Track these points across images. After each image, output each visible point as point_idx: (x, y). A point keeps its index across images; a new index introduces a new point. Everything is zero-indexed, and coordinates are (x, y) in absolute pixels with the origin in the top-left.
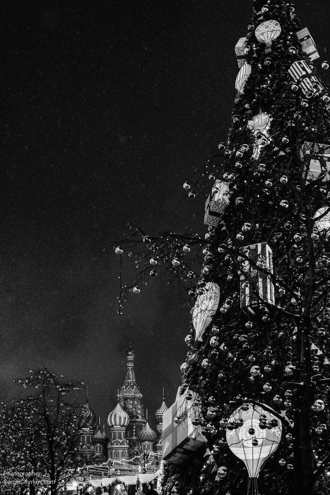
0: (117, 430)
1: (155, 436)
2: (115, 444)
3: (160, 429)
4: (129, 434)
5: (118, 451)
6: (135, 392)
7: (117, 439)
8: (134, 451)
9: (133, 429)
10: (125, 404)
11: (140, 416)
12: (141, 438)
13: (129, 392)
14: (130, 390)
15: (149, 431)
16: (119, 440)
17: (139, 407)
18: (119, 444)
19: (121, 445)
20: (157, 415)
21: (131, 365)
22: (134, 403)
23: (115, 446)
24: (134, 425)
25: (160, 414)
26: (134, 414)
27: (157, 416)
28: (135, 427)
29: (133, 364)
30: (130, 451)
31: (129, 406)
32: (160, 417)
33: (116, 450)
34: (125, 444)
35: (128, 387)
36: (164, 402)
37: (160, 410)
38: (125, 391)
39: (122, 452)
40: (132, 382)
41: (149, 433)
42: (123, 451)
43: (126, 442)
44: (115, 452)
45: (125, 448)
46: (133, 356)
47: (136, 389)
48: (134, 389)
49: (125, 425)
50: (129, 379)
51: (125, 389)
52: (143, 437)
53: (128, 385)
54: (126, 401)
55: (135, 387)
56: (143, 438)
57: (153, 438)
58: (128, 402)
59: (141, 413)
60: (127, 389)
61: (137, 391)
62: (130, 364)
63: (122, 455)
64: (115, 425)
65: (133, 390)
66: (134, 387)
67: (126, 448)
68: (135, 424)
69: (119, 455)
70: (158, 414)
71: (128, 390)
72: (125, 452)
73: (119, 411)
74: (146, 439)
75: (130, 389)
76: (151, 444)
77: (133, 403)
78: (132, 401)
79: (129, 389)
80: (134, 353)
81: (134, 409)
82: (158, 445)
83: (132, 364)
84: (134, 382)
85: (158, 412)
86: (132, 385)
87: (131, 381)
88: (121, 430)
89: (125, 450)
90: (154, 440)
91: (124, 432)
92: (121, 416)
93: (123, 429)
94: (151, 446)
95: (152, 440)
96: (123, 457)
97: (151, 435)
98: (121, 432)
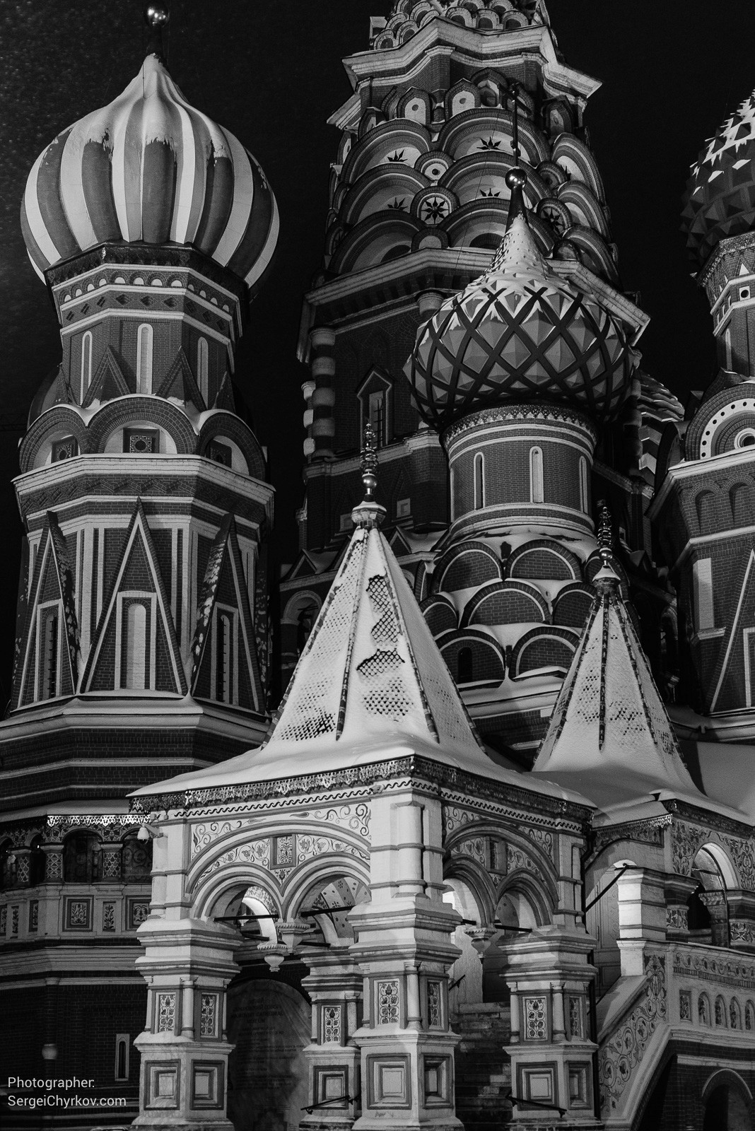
0: (86, 310)
2: (48, 458)
3: (730, 309)
5: (65, 528)
22: (446, 110)
26: (435, 211)
34: (168, 442)
39: (116, 540)
43: (182, 432)
45: (147, 484)
49: (179, 235)
61: (499, 13)
68: (429, 303)
69: (69, 576)
74: (465, 381)
76: (538, 435)
77: (431, 114)
78: (421, 103)
82: (679, 470)
89: (149, 509)
90: (600, 388)
91: (167, 322)
92: (107, 137)
93: (157, 289)
94: (539, 458)
95: (547, 378)
96: (119, 596)
97: (514, 315)
98: (122, 321)
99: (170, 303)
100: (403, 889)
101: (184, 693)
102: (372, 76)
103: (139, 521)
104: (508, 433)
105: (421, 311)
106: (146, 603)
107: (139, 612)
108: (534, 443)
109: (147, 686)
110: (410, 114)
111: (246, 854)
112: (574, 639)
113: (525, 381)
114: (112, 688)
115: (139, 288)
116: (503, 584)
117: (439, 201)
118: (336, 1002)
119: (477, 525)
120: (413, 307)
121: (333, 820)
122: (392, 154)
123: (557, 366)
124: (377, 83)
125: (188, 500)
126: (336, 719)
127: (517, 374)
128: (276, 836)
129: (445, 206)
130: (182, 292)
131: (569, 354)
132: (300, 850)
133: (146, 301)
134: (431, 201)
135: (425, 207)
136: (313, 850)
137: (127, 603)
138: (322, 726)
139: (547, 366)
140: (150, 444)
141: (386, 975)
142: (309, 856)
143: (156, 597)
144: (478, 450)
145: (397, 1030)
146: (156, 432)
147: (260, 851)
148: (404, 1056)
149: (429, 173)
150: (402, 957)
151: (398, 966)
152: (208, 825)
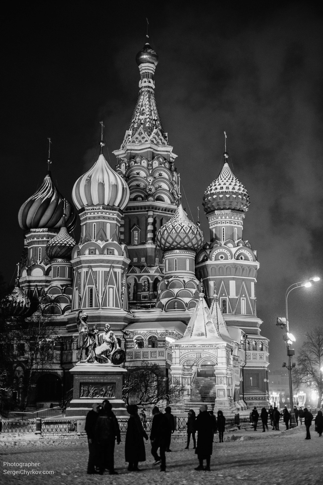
0: (94, 218)
1: (198, 237)
2: (87, 252)
3: (216, 225)
4: (137, 239)
5: (94, 269)
6: (155, 142)
7: (93, 241)
8: (148, 276)
9: (147, 224)
10: (128, 168)
11: (166, 198)
12: (163, 241)
13: (140, 141)
14: (143, 138)
15: (183, 224)
16: (99, 242)
17: (165, 175)
18: (97, 252)
19: (102, 253)
20: (209, 192)
21: (147, 84)
22: (152, 165)
23: (87, 256)
24: (149, 216)
25: (216, 189)
26: (150, 190)
27: (208, 196)
28: (151, 220)
29: (151, 80)
30: (139, 277)
31: (138, 174)
32: (215, 197)
33: (88, 267)
34: (116, 252)
35: (139, 131)
36: (226, 165)
37: (217, 182)
38: (130, 140)
39: (107, 274)
40: (148, 120)
41: (182, 227)
42: (108, 269)
43: (119, 250)
44: (87, 272)
45: (113, 262)
46: (153, 63)
47: (157, 134)
48: (153, 134)
49: (116, 204)
50: (143, 114)
51: (130, 137)
52: (167, 238)
53: (138, 128)
54: (130, 161)
55: (155, 131)
56: (166, 241)
57: (194, 241)
58: (135, 162)
59: (169, 191)
60: (137, 135)
61: (161, 140)
62: (145, 82)
63: (106, 281)
64: (88, 205)
65: (149, 136)
66: (152, 130)
67: (118, 262)
68: (151, 213)
69: (96, 280)
70: (211, 190)
71: (137, 138)
72: (115, 273)
73: (100, 171)
74: (175, 244)
75: (142, 136)
76: (189, 256)
77: (148, 165)
78: (146, 162)
79: (140, 134)
80: (156, 57)
81: (151, 179)
82: (208, 262)
83: (150, 82)
84: (154, 120)
85: (211, 187)
86: (147, 125)
87: (146, 119)
88: (104, 218)
89: (113, 267)
90: (196, 246)
91: (113, 223)
92: (103, 182)
93: (111, 216)
94: (188, 261)
95: (192, 245)
96: (108, 286)
97: (187, 232)
98: (104, 222)
99: (113, 219)
100: (223, 364)
101: (121, 308)
102: (131, 150)
103: (111, 270)
104: (182, 256)
105: (149, 215)
106: (113, 288)
107: (111, 290)
108: (187, 258)
109: (113, 306)
110: (143, 164)
111: (191, 355)
112: (197, 301)
113: (187, 246)
114: (106, 306)
115: (107, 215)
116: (185, 289)
117: (151, 188)
118: (186, 378)
119: (176, 274)
120: (146, 213)
121: (209, 352)
122: (137, 171)
123: (194, 244)
124: (132, 152)
125: (121, 266)
126: (205, 333)
127: (186, 244)
128: (197, 353)
129: (153, 189)
130: (116, 217)
131: (196, 241)
132: (202, 356)
133: (109, 218)
134: (149, 187)
135: (148, 189)
136: (205, 356)
137: (109, 288)
138: (202, 334)
139: (192, 243)
140: (112, 253)
141: (221, 377)
142: (204, 357)
143: (115, 287)
144: (176, 258)
145: (223, 385)
146: (114, 250)
147: (194, 355)
148: (224, 389)
149: (149, 180)
150: (224, 374)
151: (223, 375)
152: (184, 350)
